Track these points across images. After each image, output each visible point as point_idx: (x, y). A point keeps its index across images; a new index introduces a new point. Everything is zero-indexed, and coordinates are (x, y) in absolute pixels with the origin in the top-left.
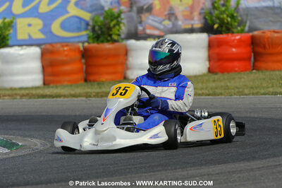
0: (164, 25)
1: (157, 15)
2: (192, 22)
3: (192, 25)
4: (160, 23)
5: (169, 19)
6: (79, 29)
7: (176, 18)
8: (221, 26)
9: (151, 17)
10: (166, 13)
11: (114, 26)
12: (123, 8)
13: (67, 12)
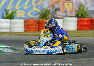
0: (63, 15)
1: (61, 11)
2: (72, 14)
3: (72, 15)
4: (62, 14)
5: (65, 13)
6: (36, 15)
7: (67, 13)
8: (81, 16)
9: (59, 12)
10: (64, 11)
11: (48, 14)
12: (50, 9)
13: (33, 9)
